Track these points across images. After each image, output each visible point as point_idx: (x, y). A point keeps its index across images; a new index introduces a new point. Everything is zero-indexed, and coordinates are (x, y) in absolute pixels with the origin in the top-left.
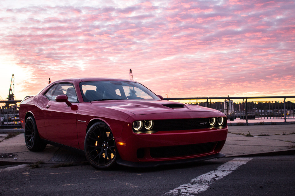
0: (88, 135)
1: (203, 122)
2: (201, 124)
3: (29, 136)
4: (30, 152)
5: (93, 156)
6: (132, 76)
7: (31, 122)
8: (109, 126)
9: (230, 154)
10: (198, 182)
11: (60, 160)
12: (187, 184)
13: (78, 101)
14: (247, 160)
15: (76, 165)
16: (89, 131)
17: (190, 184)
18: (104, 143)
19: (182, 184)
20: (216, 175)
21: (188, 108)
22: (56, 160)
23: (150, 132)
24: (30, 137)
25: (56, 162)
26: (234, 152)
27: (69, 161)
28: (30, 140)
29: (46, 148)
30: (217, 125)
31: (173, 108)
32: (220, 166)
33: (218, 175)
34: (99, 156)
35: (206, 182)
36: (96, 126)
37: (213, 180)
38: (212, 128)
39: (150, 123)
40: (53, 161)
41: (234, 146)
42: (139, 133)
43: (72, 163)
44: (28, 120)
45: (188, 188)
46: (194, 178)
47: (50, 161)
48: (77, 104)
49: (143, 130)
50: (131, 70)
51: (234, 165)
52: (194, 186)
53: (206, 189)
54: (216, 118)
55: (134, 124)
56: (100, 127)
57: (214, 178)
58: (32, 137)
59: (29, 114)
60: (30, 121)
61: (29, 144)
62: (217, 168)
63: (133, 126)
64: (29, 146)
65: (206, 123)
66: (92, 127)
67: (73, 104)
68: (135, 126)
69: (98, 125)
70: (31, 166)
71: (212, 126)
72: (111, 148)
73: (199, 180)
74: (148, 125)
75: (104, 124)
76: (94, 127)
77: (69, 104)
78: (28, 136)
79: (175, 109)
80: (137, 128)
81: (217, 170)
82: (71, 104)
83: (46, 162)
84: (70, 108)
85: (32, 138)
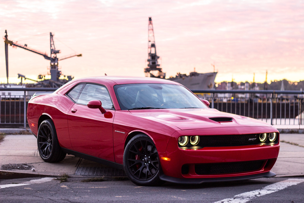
0: (128, 148)
1: (252, 138)
2: (250, 139)
3: (44, 143)
4: (45, 163)
5: (133, 170)
6: (153, 30)
7: (47, 127)
8: (152, 139)
9: (287, 174)
10: (240, 198)
11: (87, 174)
12: (230, 198)
13: (113, 108)
14: (300, 181)
15: (107, 180)
16: (129, 143)
17: (233, 199)
18: (145, 157)
19: (226, 199)
20: (259, 193)
21: (236, 122)
22: (82, 174)
23: (195, 148)
24: (46, 145)
25: (83, 176)
26: (292, 172)
27: (98, 175)
28: (45, 149)
29: (65, 158)
30: (267, 142)
31: (220, 122)
32: (268, 186)
33: (260, 193)
34: (139, 171)
35: (248, 197)
36: (137, 138)
37: (254, 196)
38: (262, 144)
39: (196, 139)
40: (79, 175)
41: (293, 164)
42: (184, 149)
43: (103, 178)
44: (43, 124)
45: (230, 201)
46: (237, 195)
47: (75, 174)
48: (112, 111)
49: (189, 145)
50: (150, 19)
51: (283, 186)
52: (235, 200)
53: (245, 202)
54: (268, 134)
55: (180, 139)
56: (142, 140)
57: (256, 195)
58: (48, 144)
59: (46, 117)
60: (47, 125)
61: (44, 153)
62: (264, 187)
63: (178, 141)
64: (44, 156)
65: (255, 139)
66: (133, 139)
67: (107, 111)
68: (180, 141)
69: (140, 137)
70: (58, 179)
71: (262, 142)
72: (154, 163)
73: (241, 196)
74: (193, 140)
75: (146, 136)
76: (135, 139)
77: (103, 111)
78: (42, 144)
79: (221, 123)
80: (183, 142)
81: (263, 189)
82: (105, 111)
83: (72, 176)
84: (103, 115)
85: (47, 146)
